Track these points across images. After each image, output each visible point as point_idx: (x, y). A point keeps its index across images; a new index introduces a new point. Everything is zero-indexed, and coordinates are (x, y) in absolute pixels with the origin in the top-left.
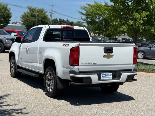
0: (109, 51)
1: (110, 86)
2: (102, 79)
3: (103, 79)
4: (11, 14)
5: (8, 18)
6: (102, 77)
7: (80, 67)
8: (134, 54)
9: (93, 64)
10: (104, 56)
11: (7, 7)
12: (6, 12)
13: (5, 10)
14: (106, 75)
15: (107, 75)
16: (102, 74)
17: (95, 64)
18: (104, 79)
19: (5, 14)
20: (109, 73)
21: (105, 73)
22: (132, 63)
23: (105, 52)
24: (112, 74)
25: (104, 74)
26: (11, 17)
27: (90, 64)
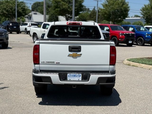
1: (75, 87)
2: (68, 79)
3: (70, 80)
4: (128, 8)
5: (125, 12)
6: (68, 77)
7: (41, 66)
8: (111, 54)
11: (125, 1)
12: (124, 6)
13: (123, 5)
14: (73, 76)
15: (75, 76)
16: (68, 75)
17: (58, 64)
18: (71, 79)
19: (122, 8)
20: (78, 74)
21: (72, 73)
22: (109, 63)
23: (70, 51)
24: (81, 75)
25: (71, 74)
26: (128, 11)
27: (52, 63)
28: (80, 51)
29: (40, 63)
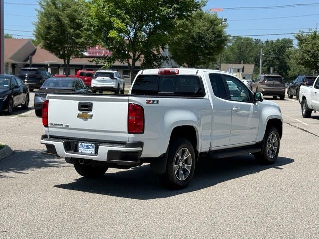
0: (85, 108)
2: (80, 151)
3: (81, 152)
6: (79, 148)
7: (50, 129)
8: (129, 115)
9: (64, 127)
10: (79, 116)
14: (85, 147)
15: (87, 147)
16: (80, 144)
17: (67, 127)
18: (83, 152)
20: (90, 145)
21: (84, 142)
22: (126, 130)
23: (80, 109)
24: (94, 145)
25: (83, 144)
27: (61, 126)
28: (91, 110)
29: (49, 125)
